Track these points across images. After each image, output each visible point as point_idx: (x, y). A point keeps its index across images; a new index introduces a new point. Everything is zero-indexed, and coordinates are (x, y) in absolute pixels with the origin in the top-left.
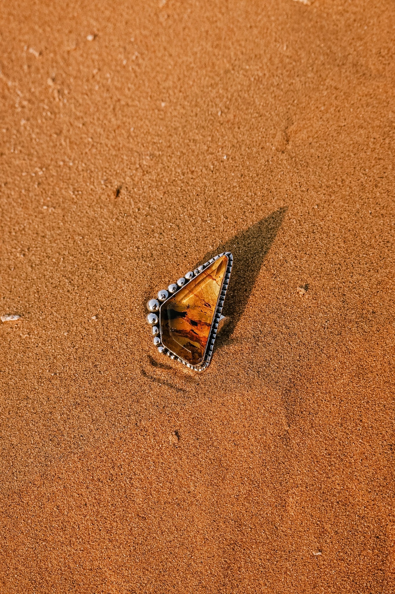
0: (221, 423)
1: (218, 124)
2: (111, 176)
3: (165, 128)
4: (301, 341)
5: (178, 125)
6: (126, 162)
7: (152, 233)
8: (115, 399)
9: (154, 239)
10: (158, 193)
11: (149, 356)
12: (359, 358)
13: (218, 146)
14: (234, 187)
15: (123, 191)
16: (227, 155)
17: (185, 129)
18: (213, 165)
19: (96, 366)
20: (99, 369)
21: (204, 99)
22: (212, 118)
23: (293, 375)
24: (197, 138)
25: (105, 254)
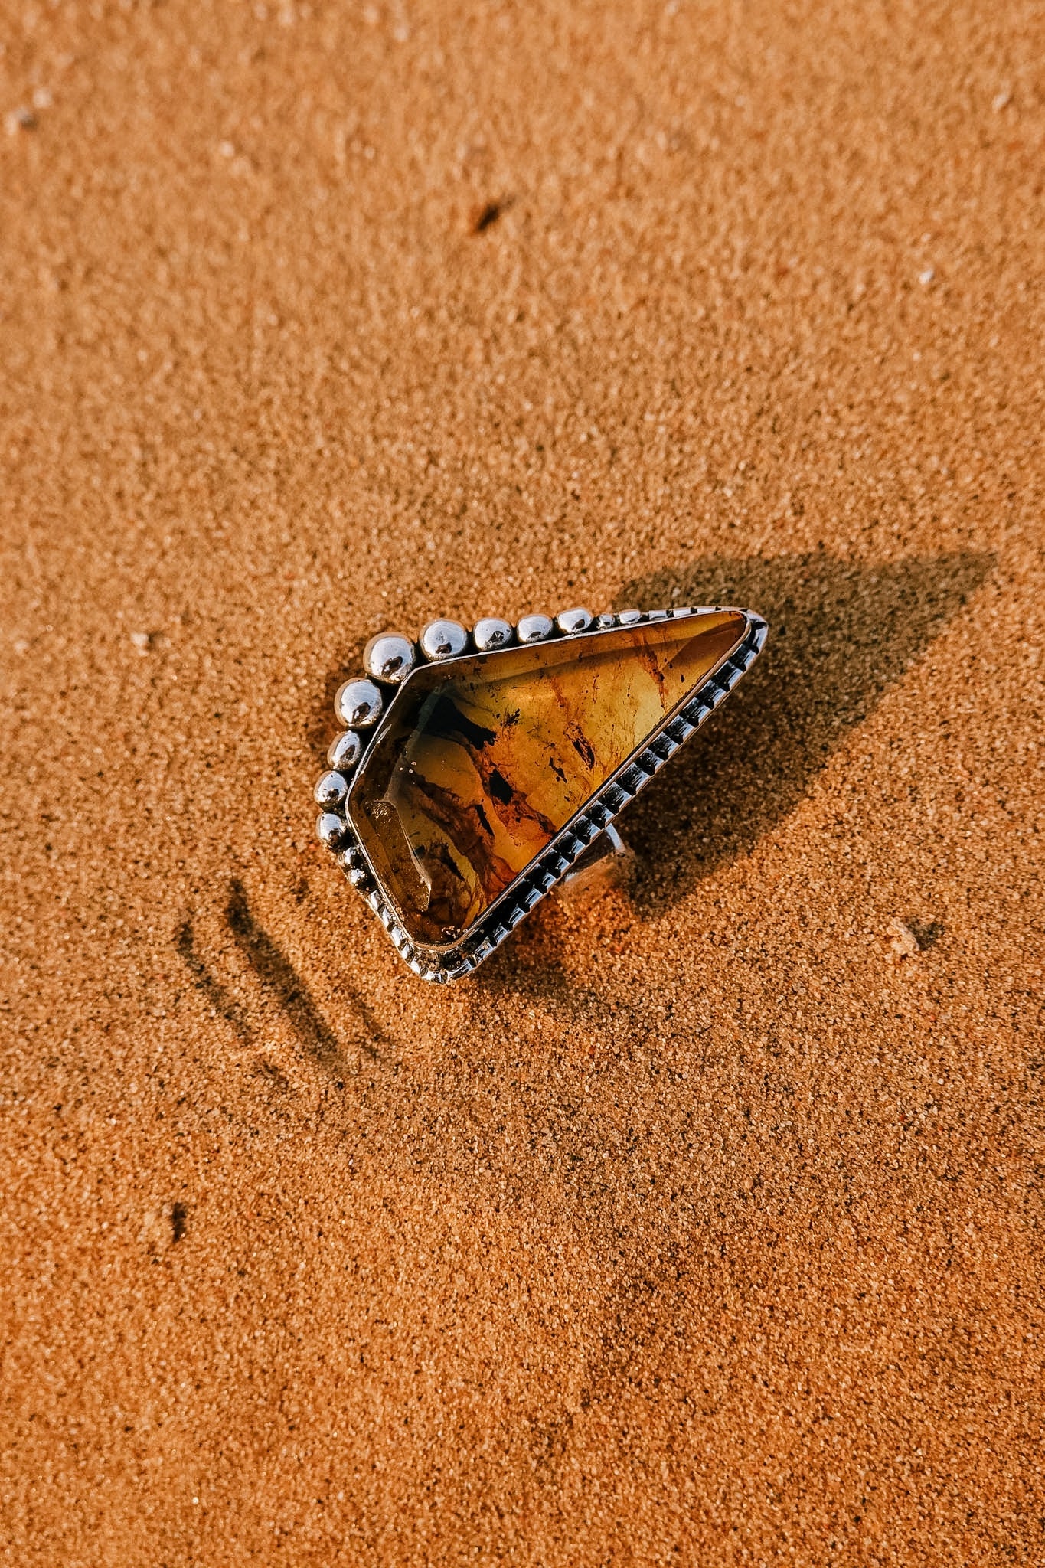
0: (351, 1265)
1: (974, 140)
2: (505, 144)
3: (784, 58)
4: (793, 1130)
5: (834, 68)
6: (581, 117)
7: (513, 429)
8: (40, 975)
9: (505, 457)
10: (618, 289)
11: (237, 886)
12: (976, 1301)
13: (926, 221)
14: (894, 407)
15: (509, 222)
16: (939, 273)
17: (850, 98)
18: (869, 283)
19: (48, 818)
20: (51, 837)
21: (978, 18)
22: (966, 106)
23: (692, 1238)
24: (871, 152)
25: (315, 422)
